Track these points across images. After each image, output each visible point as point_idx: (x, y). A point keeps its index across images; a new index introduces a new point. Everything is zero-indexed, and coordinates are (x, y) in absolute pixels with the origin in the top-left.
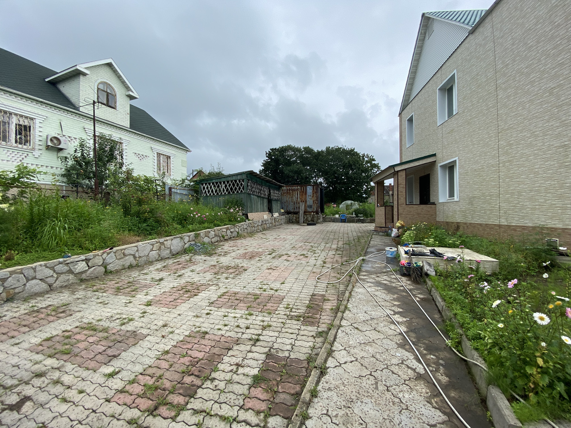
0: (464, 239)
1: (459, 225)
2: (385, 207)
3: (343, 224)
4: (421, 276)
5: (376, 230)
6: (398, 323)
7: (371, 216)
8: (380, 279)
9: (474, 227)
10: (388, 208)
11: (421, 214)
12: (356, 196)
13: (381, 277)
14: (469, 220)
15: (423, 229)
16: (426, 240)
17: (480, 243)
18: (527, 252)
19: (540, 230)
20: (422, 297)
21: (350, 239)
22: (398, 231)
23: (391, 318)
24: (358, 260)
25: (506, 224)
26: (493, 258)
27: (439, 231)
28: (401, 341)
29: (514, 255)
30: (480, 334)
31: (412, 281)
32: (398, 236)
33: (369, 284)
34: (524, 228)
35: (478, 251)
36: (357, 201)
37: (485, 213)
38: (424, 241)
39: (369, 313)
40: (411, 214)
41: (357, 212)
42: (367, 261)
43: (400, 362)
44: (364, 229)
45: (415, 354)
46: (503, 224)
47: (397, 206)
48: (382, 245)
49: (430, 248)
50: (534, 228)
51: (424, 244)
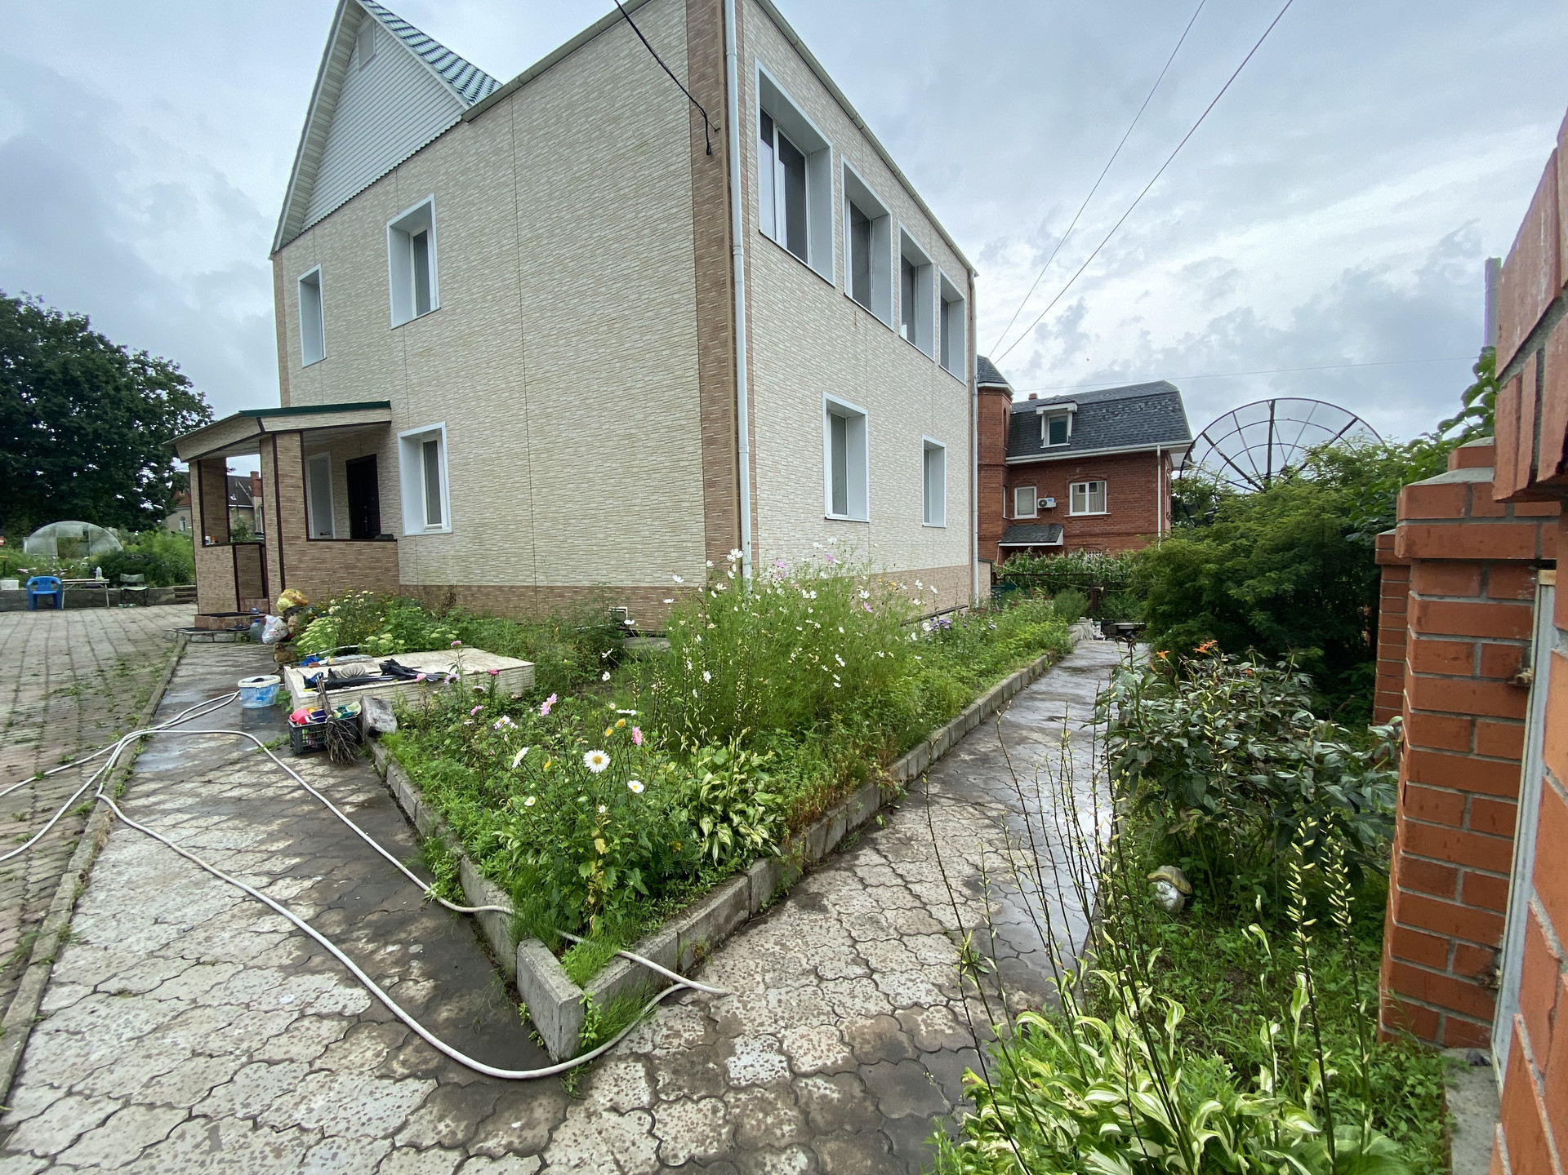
0: (465, 624)
1: (454, 591)
2: (234, 545)
3: (47, 614)
4: (359, 741)
5: (201, 625)
6: (285, 903)
7: (181, 578)
8: (215, 789)
9: (487, 595)
10: (243, 551)
11: (355, 567)
12: (108, 506)
13: (222, 780)
14: (476, 580)
15: (361, 609)
16: (371, 638)
17: (498, 631)
18: (580, 637)
19: (600, 593)
20: (361, 798)
21: (79, 672)
22: (285, 621)
23: (259, 900)
24: (120, 745)
25: (545, 583)
26: (523, 659)
27: (405, 611)
28: (296, 953)
29: (560, 646)
30: (498, 837)
31: (331, 763)
32: (287, 638)
33: (169, 820)
34: (576, 590)
35: (495, 650)
36: (116, 526)
37: (507, 561)
38: (367, 642)
39: (170, 918)
40: (326, 569)
41: (114, 567)
42: (162, 741)
43: (296, 1015)
44: (151, 626)
45: (341, 967)
46: (541, 584)
47: (276, 543)
48: (226, 673)
49: (382, 660)
50: (591, 589)
51: (366, 651)
